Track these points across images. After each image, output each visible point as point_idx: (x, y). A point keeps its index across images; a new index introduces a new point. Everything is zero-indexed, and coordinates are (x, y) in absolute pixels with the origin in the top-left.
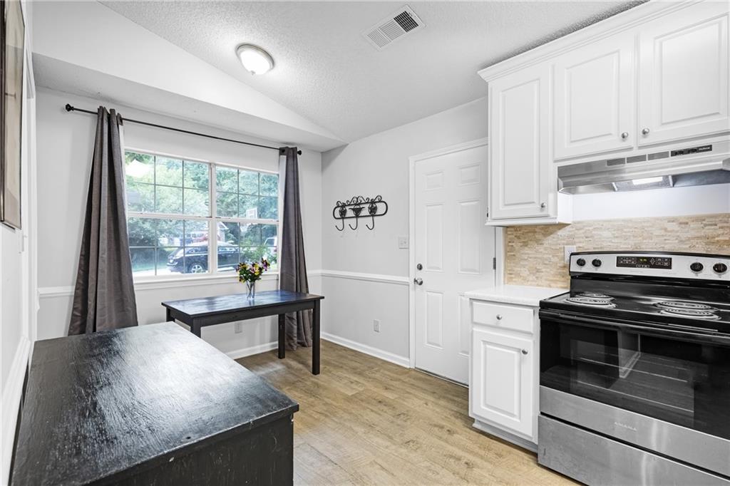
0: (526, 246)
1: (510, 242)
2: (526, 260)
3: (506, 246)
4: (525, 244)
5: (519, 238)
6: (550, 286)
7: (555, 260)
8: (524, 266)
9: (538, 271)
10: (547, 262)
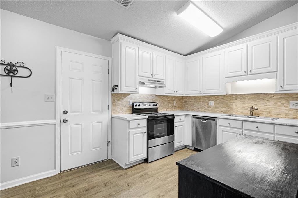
0: (119, 101)
1: (114, 99)
2: (119, 105)
3: (112, 101)
4: (119, 100)
5: (117, 98)
6: (126, 113)
7: (127, 105)
8: (118, 108)
9: (122, 109)
10: (125, 106)
